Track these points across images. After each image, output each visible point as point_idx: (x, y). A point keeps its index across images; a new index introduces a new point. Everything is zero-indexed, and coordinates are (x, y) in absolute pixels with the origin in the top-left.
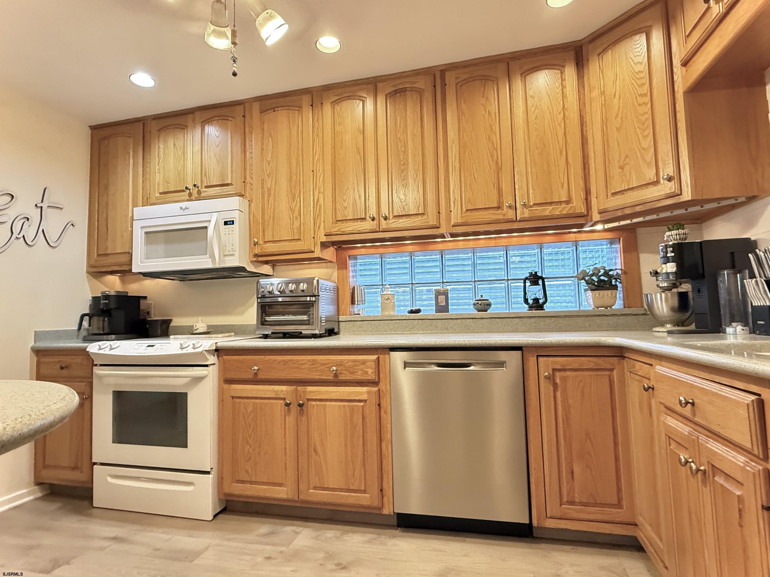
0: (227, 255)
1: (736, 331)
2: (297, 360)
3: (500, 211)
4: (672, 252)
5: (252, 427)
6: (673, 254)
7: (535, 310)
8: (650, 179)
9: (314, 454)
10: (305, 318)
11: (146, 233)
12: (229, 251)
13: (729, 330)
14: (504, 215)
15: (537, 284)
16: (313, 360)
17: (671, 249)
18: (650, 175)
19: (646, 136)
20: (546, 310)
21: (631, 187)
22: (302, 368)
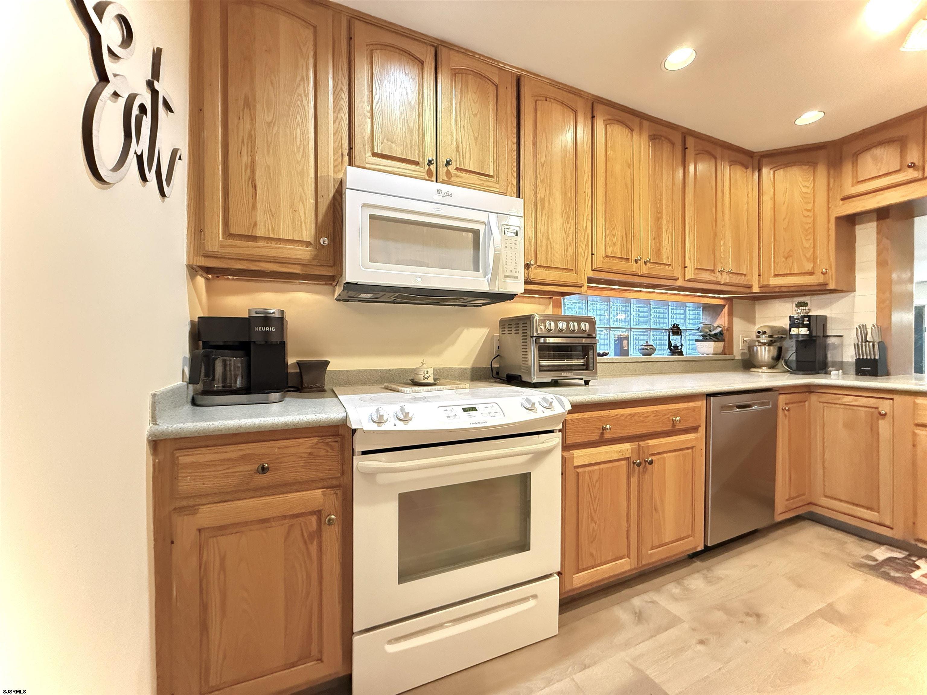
0: (508, 277)
1: (839, 373)
2: (643, 412)
3: (713, 274)
4: (808, 321)
5: (597, 499)
6: (808, 322)
7: (678, 355)
8: (808, 270)
9: (654, 512)
10: (581, 362)
11: (372, 217)
12: (511, 271)
13: (833, 373)
14: (717, 278)
15: (678, 335)
16: (657, 411)
17: (807, 319)
18: (809, 267)
19: (809, 239)
20: (685, 356)
21: (792, 272)
22: (647, 421)
